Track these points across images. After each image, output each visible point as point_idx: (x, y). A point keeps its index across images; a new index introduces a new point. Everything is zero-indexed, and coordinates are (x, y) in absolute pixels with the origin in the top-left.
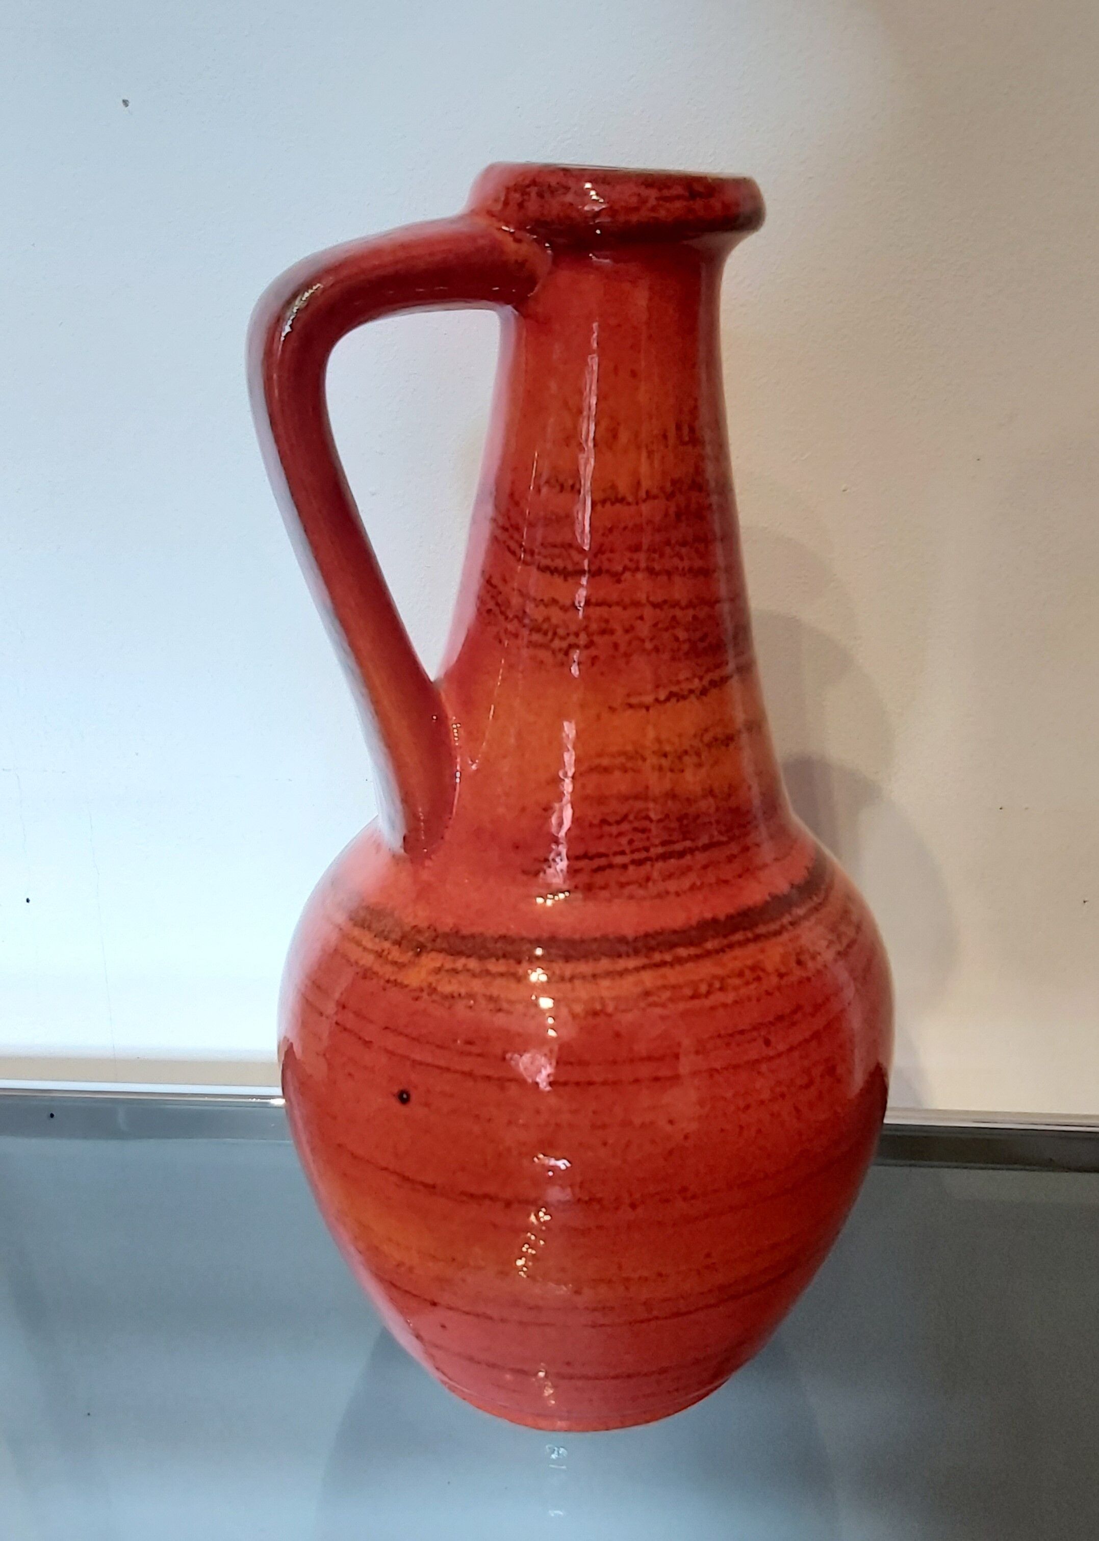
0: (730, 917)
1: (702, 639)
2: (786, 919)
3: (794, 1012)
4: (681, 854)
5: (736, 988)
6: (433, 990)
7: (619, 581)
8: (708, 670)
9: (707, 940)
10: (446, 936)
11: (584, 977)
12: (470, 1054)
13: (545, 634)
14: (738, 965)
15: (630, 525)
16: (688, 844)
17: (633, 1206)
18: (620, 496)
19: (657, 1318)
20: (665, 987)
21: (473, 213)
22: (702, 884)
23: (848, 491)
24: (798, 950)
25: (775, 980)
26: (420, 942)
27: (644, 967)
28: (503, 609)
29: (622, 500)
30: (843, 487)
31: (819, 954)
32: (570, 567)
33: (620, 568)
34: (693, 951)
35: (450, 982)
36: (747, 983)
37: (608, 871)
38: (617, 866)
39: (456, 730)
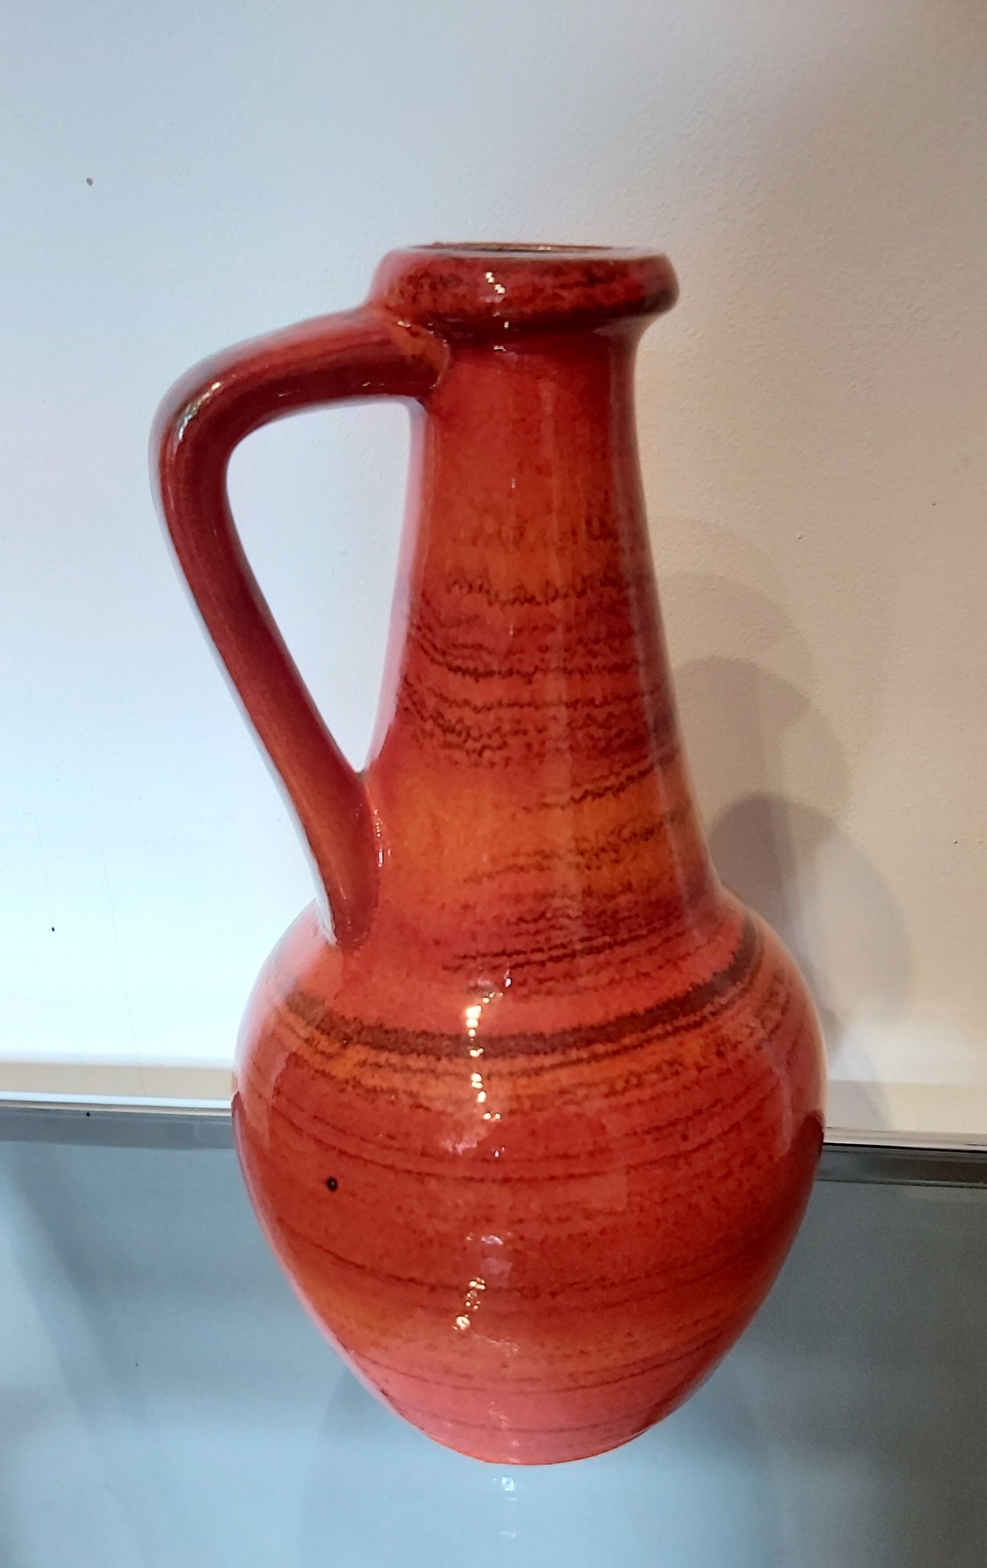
0: (649, 1011)
1: (618, 735)
2: (708, 1009)
3: (713, 1105)
4: (599, 950)
5: (653, 1085)
6: (357, 1084)
7: (530, 682)
8: (626, 766)
9: (624, 1036)
10: (371, 1029)
11: (501, 1076)
12: (390, 1148)
13: (460, 734)
14: (655, 1060)
15: (540, 625)
16: (607, 939)
17: (553, 1294)
18: (529, 596)
19: (583, 1387)
20: (581, 1085)
21: (370, 305)
22: (622, 978)
23: (804, 539)
24: (719, 1041)
25: (693, 1073)
26: (346, 1034)
27: (561, 1065)
28: (418, 707)
29: (531, 600)
30: (798, 535)
31: (741, 1042)
32: (481, 669)
33: (531, 670)
34: (610, 1047)
35: (373, 1077)
36: (665, 1079)
37: (526, 969)
38: (535, 963)
39: (378, 825)
